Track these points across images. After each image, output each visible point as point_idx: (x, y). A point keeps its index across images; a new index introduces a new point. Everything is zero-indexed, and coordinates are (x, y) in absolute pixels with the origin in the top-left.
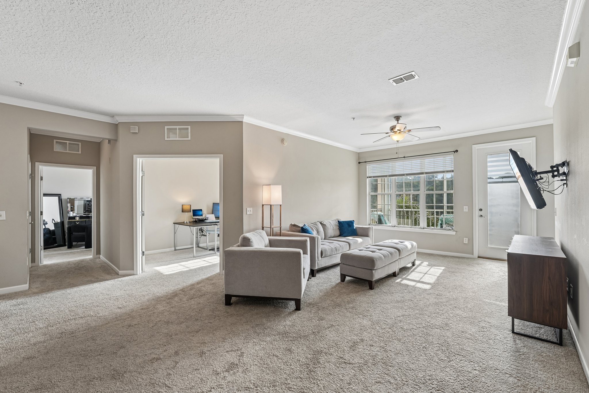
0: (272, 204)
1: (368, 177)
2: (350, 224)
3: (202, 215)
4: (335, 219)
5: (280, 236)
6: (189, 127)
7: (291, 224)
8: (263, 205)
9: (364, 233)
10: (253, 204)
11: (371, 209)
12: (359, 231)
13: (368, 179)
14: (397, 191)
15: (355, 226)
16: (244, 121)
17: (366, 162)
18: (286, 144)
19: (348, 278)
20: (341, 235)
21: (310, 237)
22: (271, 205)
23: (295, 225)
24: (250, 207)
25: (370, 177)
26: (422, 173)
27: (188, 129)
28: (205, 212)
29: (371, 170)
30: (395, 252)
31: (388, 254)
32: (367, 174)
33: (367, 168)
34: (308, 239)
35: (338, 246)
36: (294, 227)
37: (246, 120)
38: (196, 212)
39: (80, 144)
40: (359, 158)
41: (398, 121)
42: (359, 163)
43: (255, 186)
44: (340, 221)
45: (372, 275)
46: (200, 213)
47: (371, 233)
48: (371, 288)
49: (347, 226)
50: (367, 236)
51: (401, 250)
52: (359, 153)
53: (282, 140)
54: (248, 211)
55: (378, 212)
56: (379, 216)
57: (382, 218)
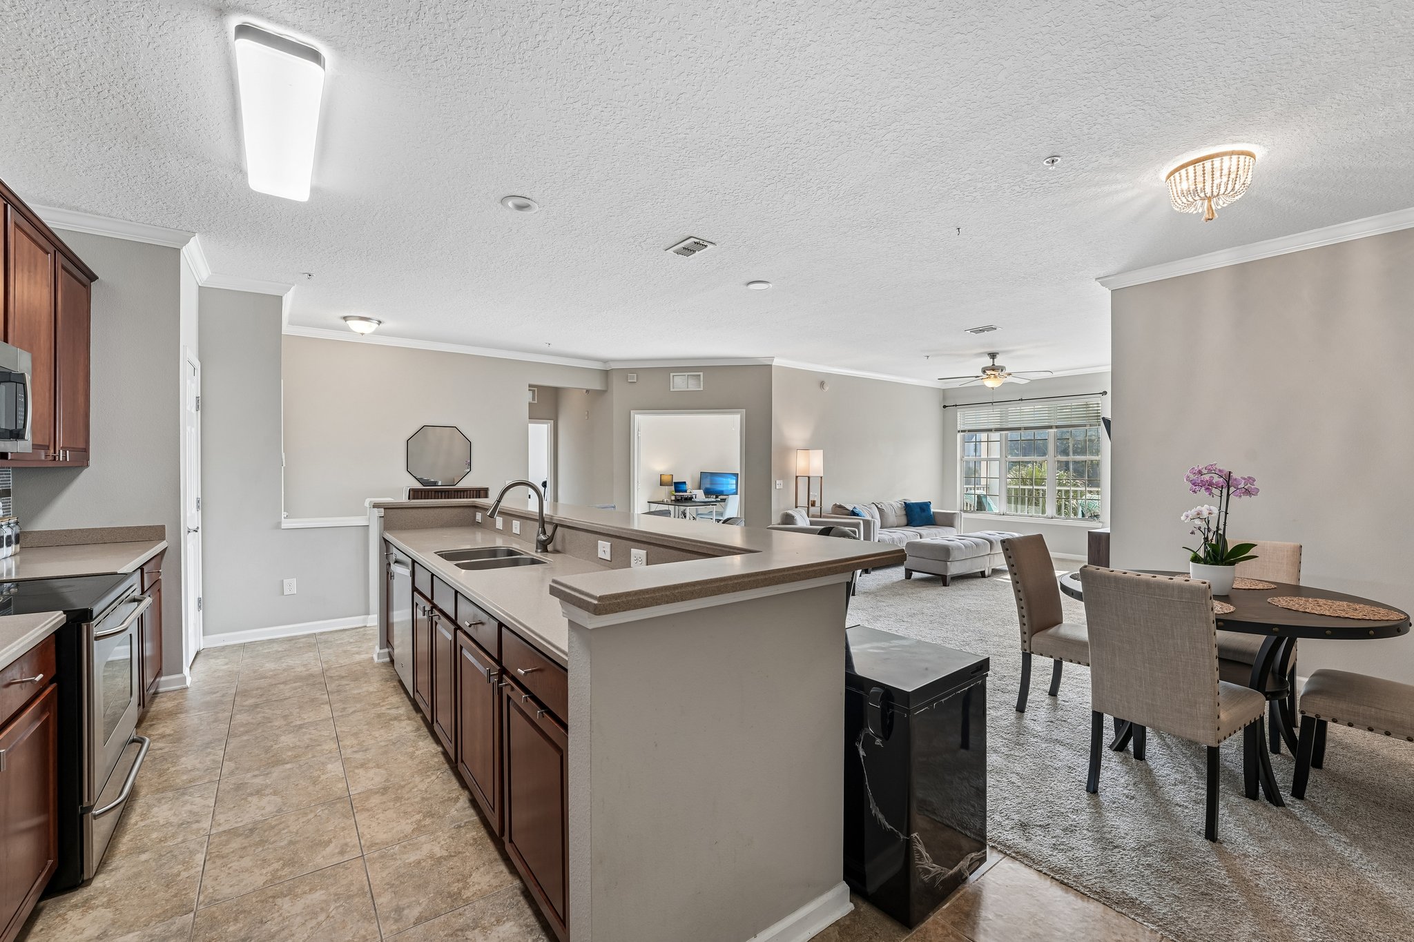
0: (810, 475)
1: (959, 432)
2: (925, 507)
3: (686, 491)
4: (900, 499)
5: (821, 517)
6: (701, 374)
7: (835, 505)
8: (797, 477)
9: (947, 521)
10: (784, 476)
11: (966, 484)
12: (938, 519)
13: (959, 435)
14: (1011, 454)
15: (933, 509)
16: (773, 364)
17: (956, 406)
18: (827, 388)
19: (915, 575)
20: (908, 525)
21: (863, 520)
22: (809, 477)
23: (840, 507)
24: (780, 479)
25: (962, 431)
26: (1051, 427)
27: (699, 375)
28: (689, 486)
29: (965, 418)
30: (984, 544)
31: (972, 544)
32: (959, 425)
33: (959, 415)
34: (862, 522)
35: (903, 536)
36: (840, 509)
37: (777, 362)
38: (679, 486)
39: (536, 389)
40: (944, 398)
41: (993, 359)
42: (945, 407)
43: (786, 450)
44: (907, 502)
45: (946, 568)
46: (683, 487)
47: (957, 522)
48: (945, 585)
49: (919, 510)
50: (952, 525)
51: (994, 541)
52: (944, 390)
53: (822, 384)
54: (778, 484)
55: (976, 491)
56: (979, 497)
57: (984, 500)
